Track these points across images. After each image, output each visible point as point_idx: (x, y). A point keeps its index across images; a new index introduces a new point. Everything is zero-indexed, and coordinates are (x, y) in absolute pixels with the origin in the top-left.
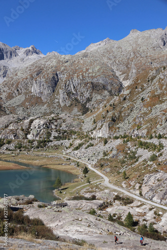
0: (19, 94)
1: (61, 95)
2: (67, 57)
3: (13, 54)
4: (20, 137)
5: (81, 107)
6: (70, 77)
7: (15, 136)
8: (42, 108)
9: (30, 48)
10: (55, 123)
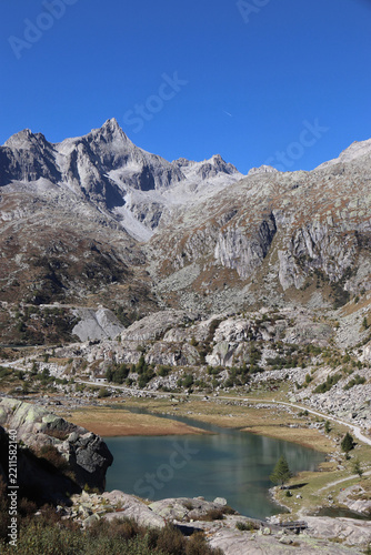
0: (187, 263)
1: (283, 263)
2: (297, 176)
3: (173, 175)
4: (190, 360)
5: (329, 289)
6: (303, 222)
7: (177, 359)
8: (239, 293)
9: (212, 161)
10: (271, 329)
